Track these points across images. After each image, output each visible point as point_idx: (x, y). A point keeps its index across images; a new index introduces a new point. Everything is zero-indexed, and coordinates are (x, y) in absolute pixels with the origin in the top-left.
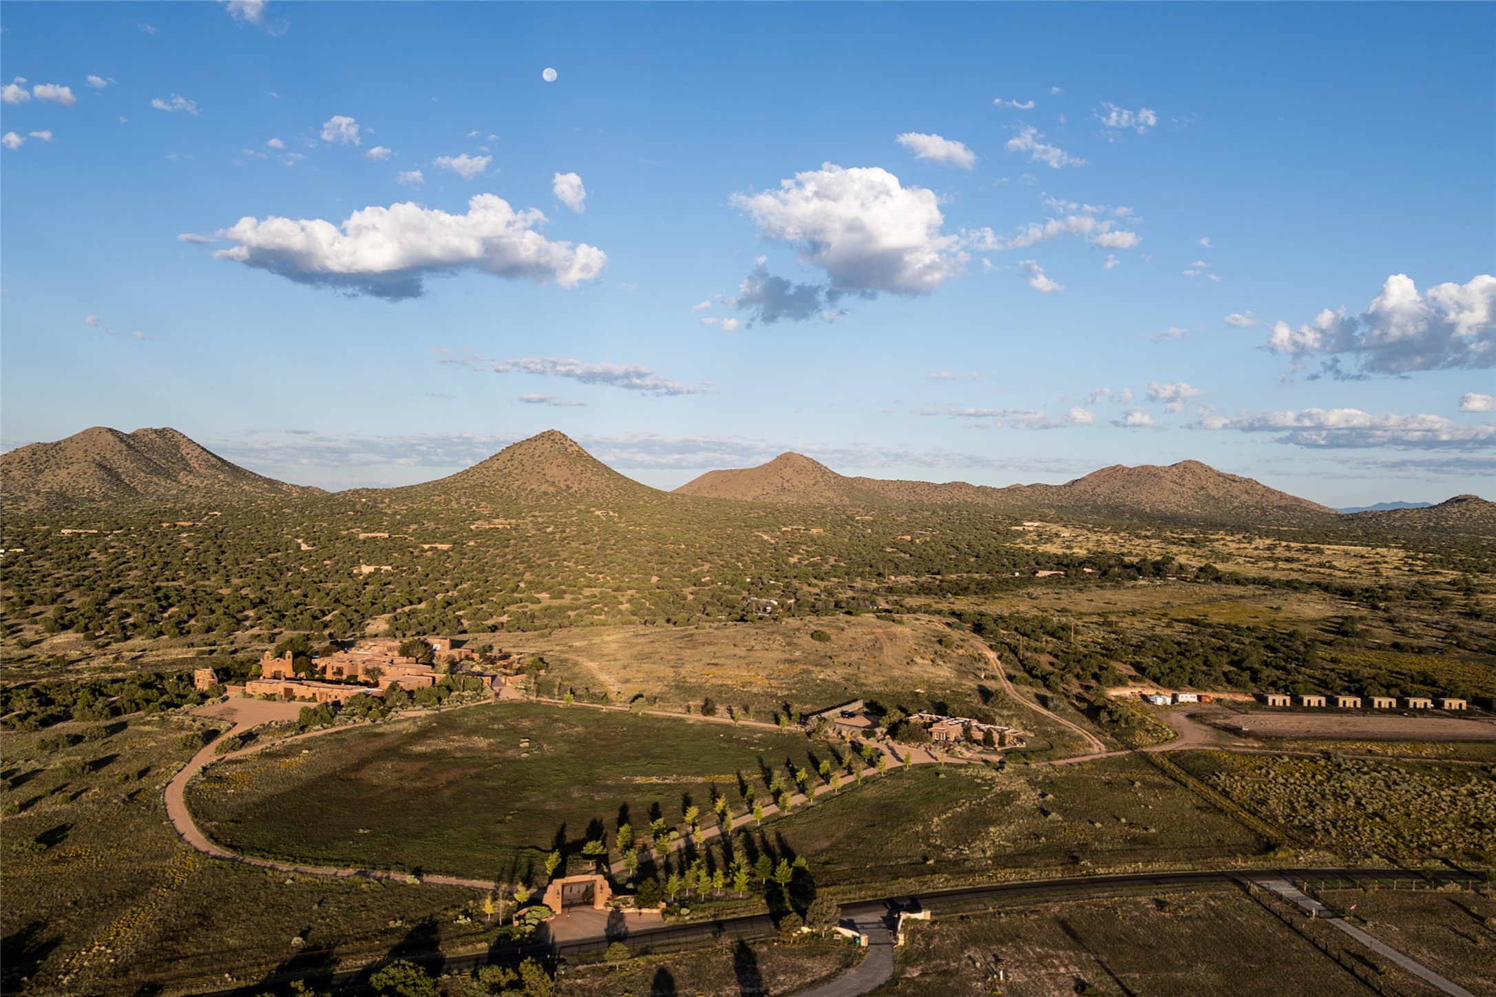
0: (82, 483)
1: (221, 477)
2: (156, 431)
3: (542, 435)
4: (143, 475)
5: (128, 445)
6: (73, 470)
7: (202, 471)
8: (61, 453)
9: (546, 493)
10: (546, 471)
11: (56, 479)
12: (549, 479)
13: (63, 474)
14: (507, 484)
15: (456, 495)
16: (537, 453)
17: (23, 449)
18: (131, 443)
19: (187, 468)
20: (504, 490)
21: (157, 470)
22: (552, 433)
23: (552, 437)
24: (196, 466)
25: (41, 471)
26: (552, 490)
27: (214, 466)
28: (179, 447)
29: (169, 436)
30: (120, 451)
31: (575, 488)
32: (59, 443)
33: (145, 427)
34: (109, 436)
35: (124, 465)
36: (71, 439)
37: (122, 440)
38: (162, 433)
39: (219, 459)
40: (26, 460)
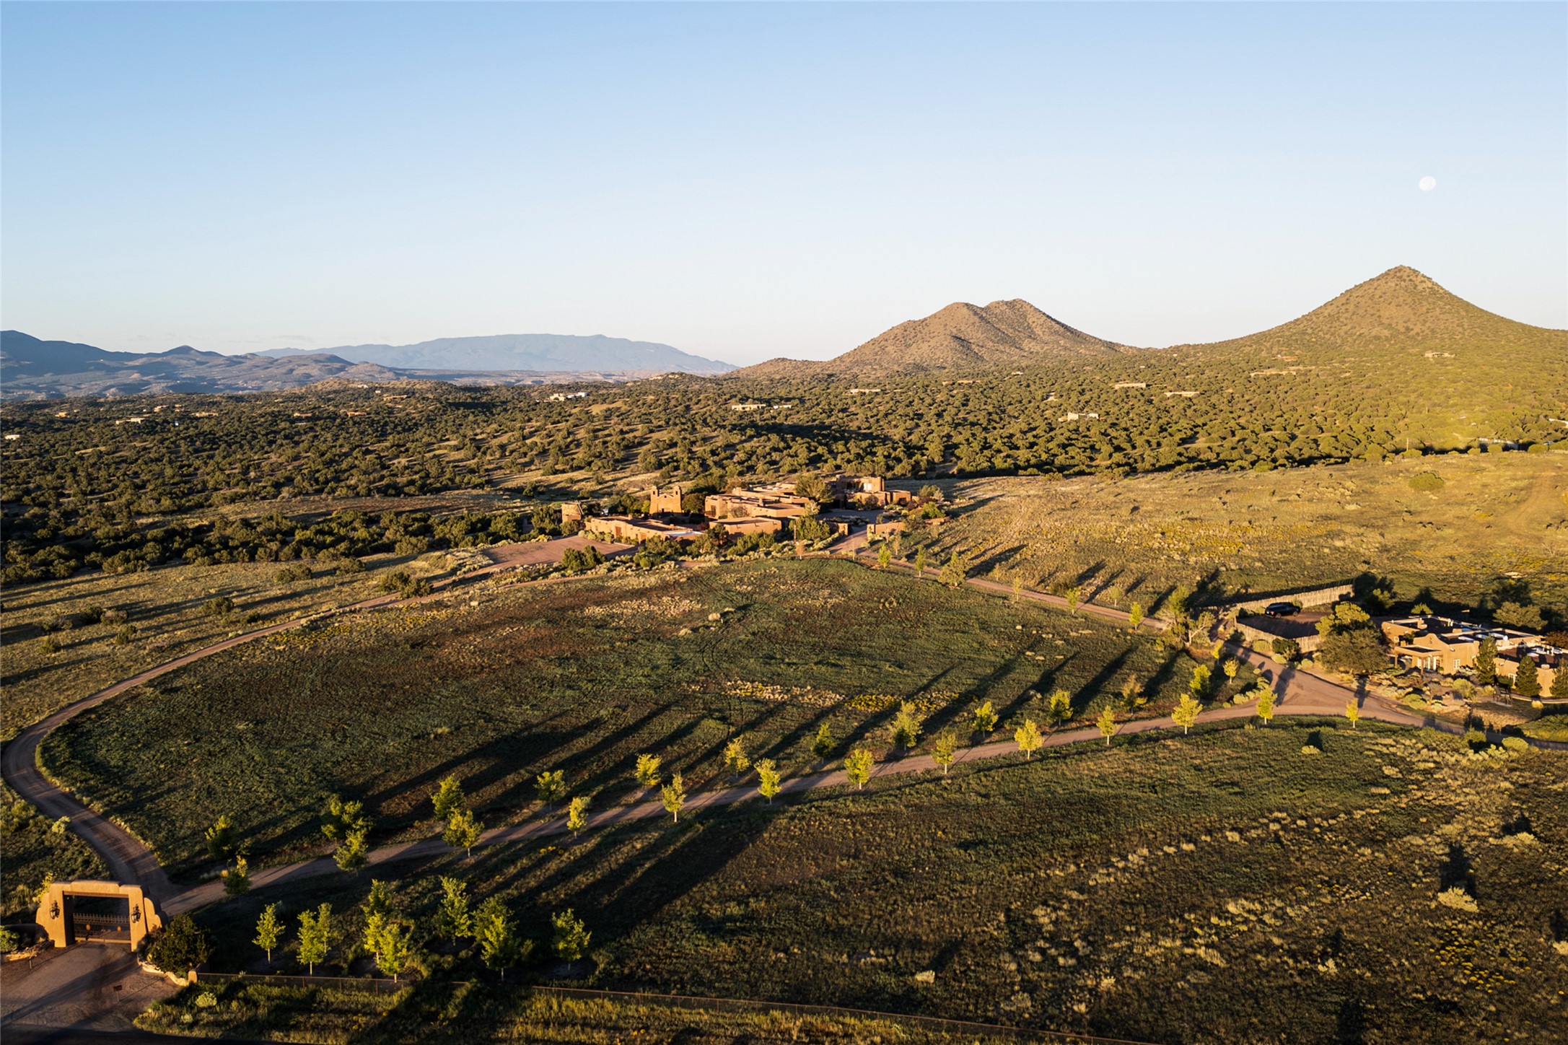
0: (938, 354)
1: (1062, 342)
2: (1007, 303)
3: (1387, 274)
4: (991, 344)
5: (982, 318)
6: (932, 343)
7: (1046, 338)
8: (926, 328)
9: (1377, 338)
10: (1382, 313)
11: (919, 352)
12: (1384, 321)
13: (925, 347)
14: (1332, 329)
15: (1268, 345)
16: (1378, 293)
17: (897, 328)
18: (982, 315)
19: (1032, 336)
20: (1328, 336)
21: (1005, 339)
22: (1399, 269)
23: (1398, 274)
24: (1041, 333)
25: (910, 345)
26: (1386, 333)
27: (1057, 332)
28: (1026, 317)
29: (1019, 306)
30: (973, 324)
31: (1417, 330)
32: (925, 319)
33: (997, 300)
34: (965, 310)
35: (975, 335)
36: (935, 316)
37: (976, 313)
38: (1012, 305)
39: (1063, 325)
40: (900, 336)
